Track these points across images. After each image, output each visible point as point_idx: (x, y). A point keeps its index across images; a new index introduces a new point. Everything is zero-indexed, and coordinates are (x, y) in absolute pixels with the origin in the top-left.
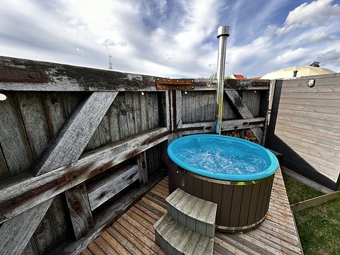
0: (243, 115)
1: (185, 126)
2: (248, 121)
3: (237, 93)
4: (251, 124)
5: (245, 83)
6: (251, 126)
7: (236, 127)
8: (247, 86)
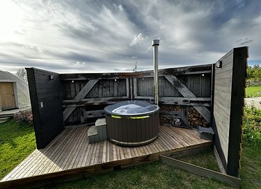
1: (138, 97)
3: (175, 77)
5: (182, 70)
7: (176, 103)
8: (184, 72)
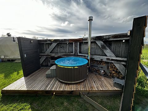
0: (107, 54)
2: (111, 58)
4: (112, 60)
6: (113, 62)
